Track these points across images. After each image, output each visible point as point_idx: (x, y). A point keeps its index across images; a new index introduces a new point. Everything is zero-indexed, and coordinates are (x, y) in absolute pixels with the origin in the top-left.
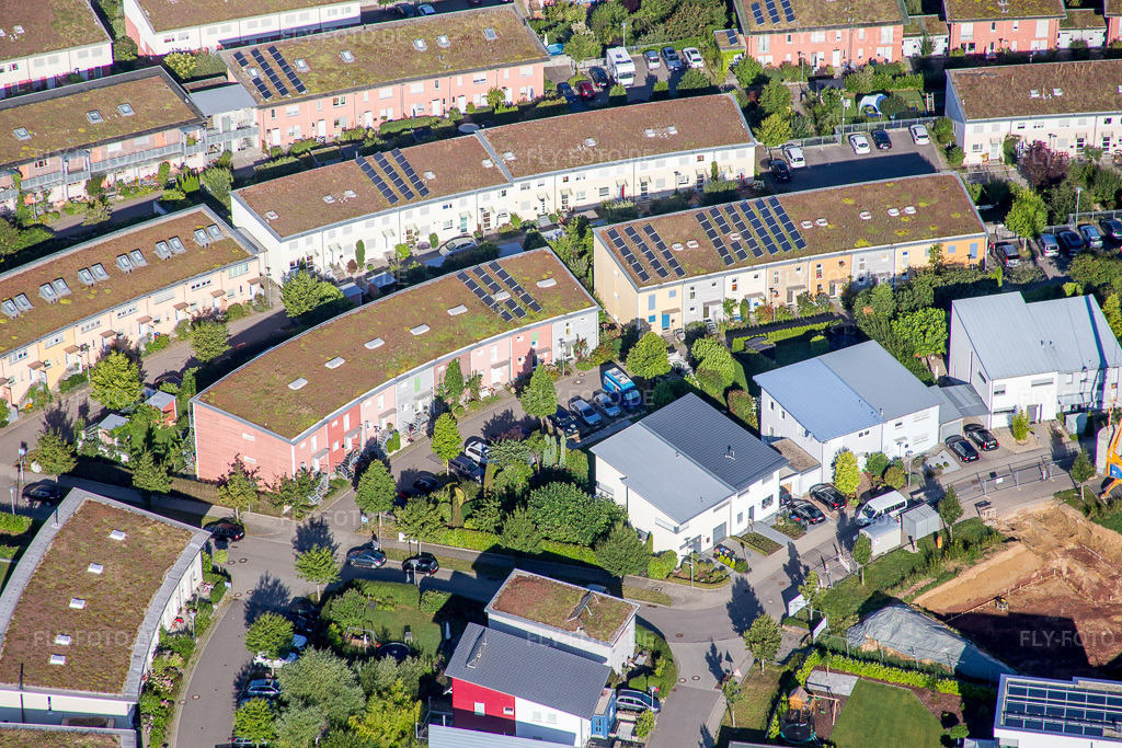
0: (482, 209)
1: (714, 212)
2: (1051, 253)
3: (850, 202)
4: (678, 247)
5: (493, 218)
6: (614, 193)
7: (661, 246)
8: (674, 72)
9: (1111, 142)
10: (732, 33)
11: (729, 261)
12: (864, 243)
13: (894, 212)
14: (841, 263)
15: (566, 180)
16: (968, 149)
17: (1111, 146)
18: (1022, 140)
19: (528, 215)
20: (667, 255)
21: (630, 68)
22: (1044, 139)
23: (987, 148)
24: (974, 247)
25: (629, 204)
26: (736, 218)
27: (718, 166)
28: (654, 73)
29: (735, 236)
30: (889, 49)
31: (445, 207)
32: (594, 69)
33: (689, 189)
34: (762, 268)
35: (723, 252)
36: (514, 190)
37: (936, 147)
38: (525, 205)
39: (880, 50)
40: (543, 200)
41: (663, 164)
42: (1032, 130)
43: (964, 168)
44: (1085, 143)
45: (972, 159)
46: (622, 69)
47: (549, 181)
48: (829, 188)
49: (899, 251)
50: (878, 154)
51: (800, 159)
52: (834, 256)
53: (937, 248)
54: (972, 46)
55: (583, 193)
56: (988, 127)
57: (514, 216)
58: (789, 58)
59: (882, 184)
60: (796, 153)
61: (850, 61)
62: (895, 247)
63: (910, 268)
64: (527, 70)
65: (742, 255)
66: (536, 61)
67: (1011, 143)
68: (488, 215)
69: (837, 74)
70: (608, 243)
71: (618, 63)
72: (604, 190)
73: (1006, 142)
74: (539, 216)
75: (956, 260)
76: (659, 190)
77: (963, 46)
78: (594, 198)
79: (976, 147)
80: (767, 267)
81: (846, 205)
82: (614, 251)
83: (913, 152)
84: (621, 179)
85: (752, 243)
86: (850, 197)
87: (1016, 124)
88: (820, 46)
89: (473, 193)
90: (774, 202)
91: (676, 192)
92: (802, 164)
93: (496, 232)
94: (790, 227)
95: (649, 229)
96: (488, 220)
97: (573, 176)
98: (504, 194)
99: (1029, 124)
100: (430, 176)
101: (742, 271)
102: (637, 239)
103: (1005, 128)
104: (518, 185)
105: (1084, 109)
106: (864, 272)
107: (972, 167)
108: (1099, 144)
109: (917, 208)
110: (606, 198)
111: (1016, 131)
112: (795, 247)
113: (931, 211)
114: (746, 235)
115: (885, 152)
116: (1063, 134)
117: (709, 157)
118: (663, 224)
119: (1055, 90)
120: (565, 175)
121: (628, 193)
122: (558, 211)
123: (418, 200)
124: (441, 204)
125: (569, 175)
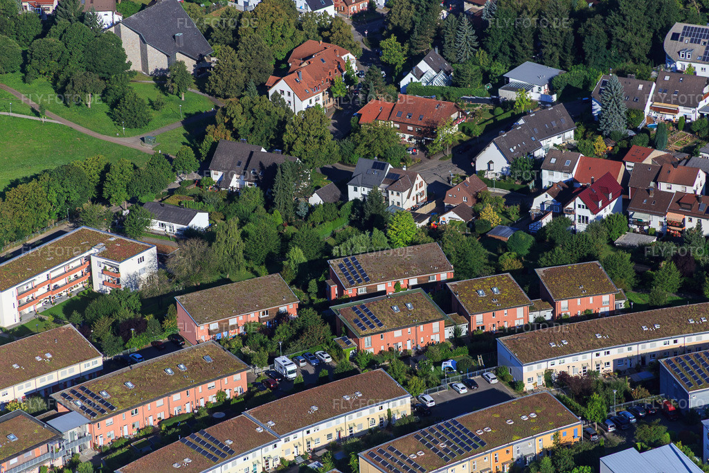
0: (264, 458)
2: (611, 430)
3: (498, 416)
4: (413, 457)
5: (271, 462)
6: (335, 436)
7: (404, 457)
9: (601, 367)
10: (345, 339)
11: (446, 459)
12: (518, 438)
13: (525, 418)
14: (508, 452)
15: (308, 432)
16: (525, 381)
17: (601, 369)
18: (554, 372)
19: (290, 457)
20: (410, 461)
21: (294, 367)
22: (565, 370)
23: (536, 379)
24: (576, 431)
26: (438, 435)
28: (304, 369)
29: (442, 445)
31: (245, 459)
34: (467, 460)
35: (441, 455)
36: (281, 444)
37: (502, 384)
38: (287, 452)
39: (433, 337)
40: (296, 447)
41: (361, 415)
42: (561, 365)
43: (525, 393)
44: (587, 369)
45: (528, 386)
46: (289, 368)
47: (299, 434)
48: (481, 410)
49: (537, 439)
50: (472, 392)
51: (431, 401)
52: (504, 447)
53: (557, 434)
54: (483, 328)
55: (318, 439)
56: (535, 366)
57: (282, 460)
58: (382, 348)
59: (510, 403)
60: (428, 398)
61: (417, 345)
62: (535, 437)
63: (543, 449)
64: (237, 377)
65: (453, 455)
66: (243, 371)
67: (548, 374)
68: (267, 461)
71: (286, 365)
72: (329, 436)
73: (546, 374)
74: (295, 457)
75: (567, 440)
77: (478, 328)
78: (324, 441)
79: (529, 379)
80: (469, 460)
81: (496, 418)
82: (378, 465)
83: (491, 388)
84: (338, 427)
85: (455, 448)
86: (496, 413)
87: (550, 363)
88: (399, 339)
89: (259, 449)
90: (455, 422)
92: (434, 404)
93: (274, 470)
94: (471, 435)
95: (392, 449)
96: (268, 464)
97: (312, 430)
98: (275, 446)
99: (557, 362)
100: (229, 442)
101: (456, 464)
102: (388, 456)
103: (544, 366)
104: (283, 440)
105: (584, 349)
106: (519, 455)
107: (529, 391)
108: (594, 369)
109: (536, 413)
110: (331, 440)
111: (550, 367)
112: (480, 446)
113: (545, 414)
114: (449, 443)
115: (475, 391)
116: (574, 365)
117: (385, 406)
118: (398, 443)
119: (563, 341)
121: (343, 435)
122: (305, 452)
123: (230, 458)
124: (243, 458)
125: (310, 429)
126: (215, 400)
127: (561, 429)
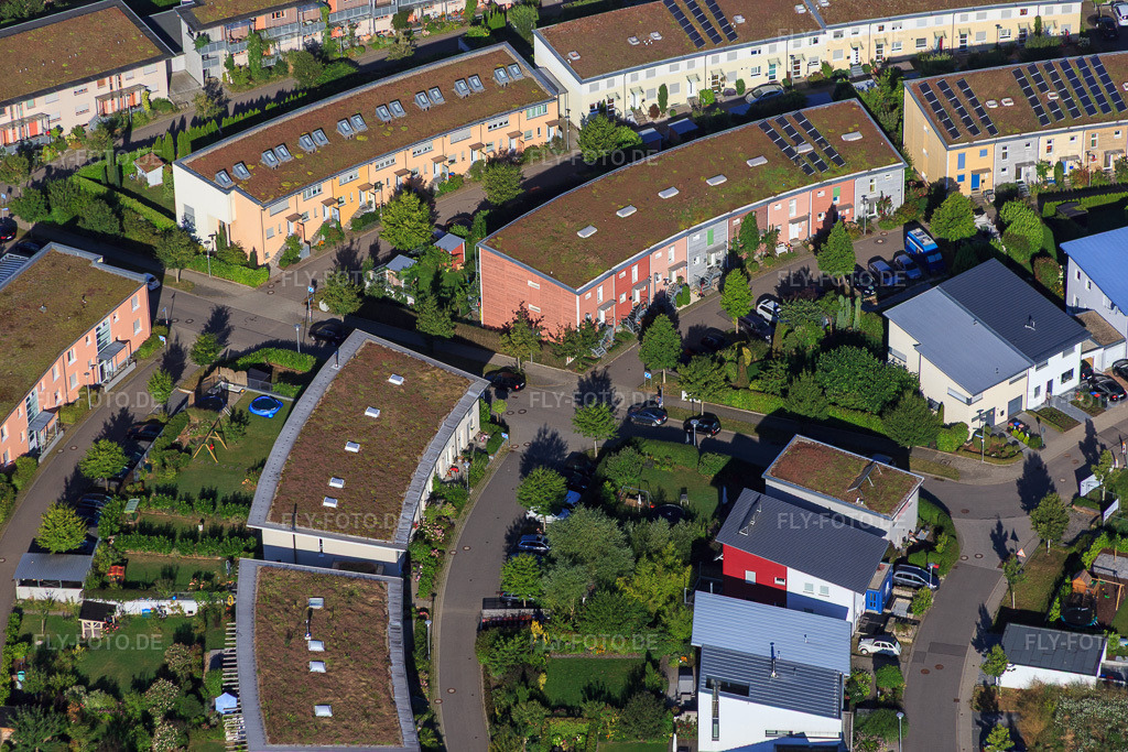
0: (792, 56)
1: (1033, 69)
4: (992, 105)
5: (803, 66)
6: (931, 44)
7: (975, 102)
11: (1044, 121)
15: (881, 28)
19: (840, 64)
20: (980, 112)
25: (945, 57)
26: (1055, 76)
27: (1043, 20)
29: (1053, 96)
31: (754, 53)
33: (1011, 43)
34: (1079, 130)
35: (1039, 111)
36: (827, 37)
38: (838, 54)
40: (856, 49)
41: (984, 16)
47: (863, 29)
55: (899, 44)
57: (826, 65)
65: (1059, 115)
68: (798, 62)
70: (919, 96)
72: (921, 42)
74: (851, 65)
76: (979, 43)
78: (911, 49)
80: (1084, 129)
82: (925, 106)
84: (939, 29)
85: (1070, 104)
89: (783, 40)
90: (1096, 61)
91: (997, 46)
93: (806, 80)
94: (1111, 88)
95: (962, 84)
96: (799, 68)
97: (888, 25)
98: (816, 42)
100: (740, 20)
101: (1057, 133)
102: (949, 94)
104: (831, 33)
110: (923, 49)
112: (1115, 109)
114: (1064, 95)
117: (1033, 11)
118: (977, 78)
120: (881, 24)
121: (946, 44)
125: (885, 24)
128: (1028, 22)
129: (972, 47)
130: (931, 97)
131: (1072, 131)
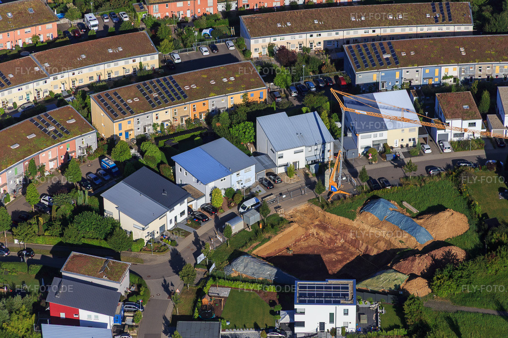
0: (36, 90)
1: (145, 84)
2: (294, 95)
3: (205, 76)
4: (130, 101)
5: (41, 93)
6: (96, 79)
7: (122, 101)
8: (115, 23)
9: (313, 45)
10: (141, 4)
11: (153, 106)
12: (213, 95)
13: (225, 80)
14: (204, 104)
15: (74, 74)
16: (252, 50)
17: (313, 47)
18: (276, 45)
19: (57, 91)
20: (125, 105)
21: (96, 22)
22: (285, 45)
23: (261, 50)
24: (261, 94)
25: (104, 83)
26: (155, 86)
27: (142, 64)
28: (106, 24)
29: (155, 95)
30: (212, 9)
31: (19, 90)
32: (79, 24)
33: (130, 75)
34: (169, 108)
35: (150, 102)
36: (50, 80)
37: (238, 50)
38: (56, 87)
39: (208, 9)
40: (63, 84)
41: (117, 64)
42: (280, 41)
43: (252, 59)
44: (302, 46)
45: (255, 55)
46: (92, 23)
47: (66, 75)
48: (195, 71)
49: (229, 97)
50: (213, 55)
51: (178, 59)
52: (201, 101)
53: (246, 95)
54: (248, 6)
55: (82, 80)
56: (260, 40)
57: (51, 92)
58: (167, 14)
59: (219, 68)
60: (177, 56)
61: (195, 14)
62: (227, 96)
63: (234, 105)
64: (49, 26)
65: (159, 103)
66: (53, 22)
67: (271, 47)
68: (39, 92)
69: (190, 20)
70: (98, 101)
71: (90, 20)
72: (91, 78)
73: (268, 47)
74: (62, 91)
75: (254, 100)
76: (116, 76)
77: (244, 5)
78: (87, 82)
79: (256, 50)
80: (171, 108)
81: (204, 78)
82: (101, 105)
83: (228, 53)
84: (98, 72)
85: (163, 97)
86: (205, 74)
87: (272, 38)
88: (181, 8)
89: (31, 83)
90: (171, 78)
91: (124, 76)
92: (180, 61)
93: (43, 99)
94: (179, 89)
95: (116, 94)
96: (39, 94)
97: (76, 72)
98: (46, 82)
99: (278, 38)
100: (11, 76)
101: (160, 110)
102: (111, 99)
103: (268, 40)
104: (52, 78)
105: (301, 31)
106: (214, 107)
107: (255, 58)
108: (308, 46)
109: (235, 78)
110: (92, 81)
111: (272, 42)
112: (183, 98)
113: (241, 78)
114: (160, 94)
115: (216, 53)
116: (293, 42)
117: (138, 60)
118: (122, 90)
119: (288, 23)
120: (73, 72)
121: (102, 78)
122: (71, 88)
123: (7, 87)
124: (17, 88)
125: (75, 72)
126: (30, 42)
127: (249, 91)
128: (136, 64)
129: (113, 78)
130: (103, 101)
131: (166, 109)
